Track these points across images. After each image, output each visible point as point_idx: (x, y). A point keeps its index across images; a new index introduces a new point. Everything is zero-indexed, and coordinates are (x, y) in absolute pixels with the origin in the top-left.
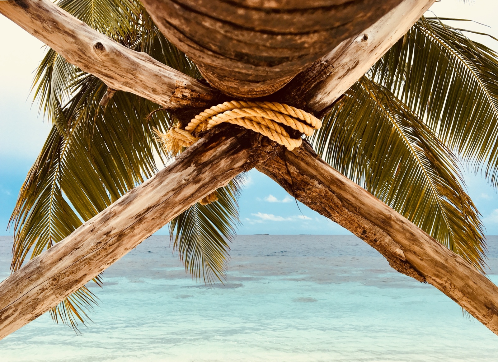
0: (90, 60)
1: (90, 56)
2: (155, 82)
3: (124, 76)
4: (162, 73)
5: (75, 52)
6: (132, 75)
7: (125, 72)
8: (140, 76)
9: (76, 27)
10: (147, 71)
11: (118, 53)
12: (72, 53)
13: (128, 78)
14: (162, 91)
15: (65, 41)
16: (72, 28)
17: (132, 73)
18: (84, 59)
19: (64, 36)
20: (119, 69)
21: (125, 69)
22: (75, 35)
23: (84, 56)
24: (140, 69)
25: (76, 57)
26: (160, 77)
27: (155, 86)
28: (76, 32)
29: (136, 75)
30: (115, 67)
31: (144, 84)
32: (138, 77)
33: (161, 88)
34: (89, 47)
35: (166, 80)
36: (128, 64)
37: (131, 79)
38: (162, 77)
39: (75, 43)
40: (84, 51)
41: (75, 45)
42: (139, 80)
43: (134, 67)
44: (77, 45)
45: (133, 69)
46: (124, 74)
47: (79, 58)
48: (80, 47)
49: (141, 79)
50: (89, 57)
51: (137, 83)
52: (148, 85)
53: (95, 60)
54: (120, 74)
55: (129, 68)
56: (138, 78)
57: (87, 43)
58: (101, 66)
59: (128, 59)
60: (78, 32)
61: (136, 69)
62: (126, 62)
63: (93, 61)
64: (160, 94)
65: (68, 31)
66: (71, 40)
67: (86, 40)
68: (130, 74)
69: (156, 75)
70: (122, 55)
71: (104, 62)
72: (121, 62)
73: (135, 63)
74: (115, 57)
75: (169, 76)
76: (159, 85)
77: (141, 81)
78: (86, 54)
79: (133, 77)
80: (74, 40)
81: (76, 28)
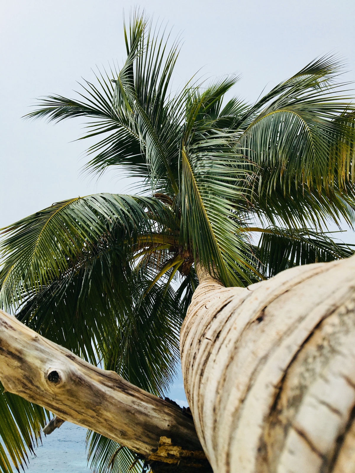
0: (38, 390)
1: (39, 385)
2: (126, 422)
3: (83, 413)
4: (136, 407)
5: (18, 380)
6: (93, 412)
7: (85, 408)
8: (105, 413)
9: (25, 345)
10: (115, 405)
11: (77, 380)
12: (15, 381)
13: (89, 415)
14: (135, 435)
15: (8, 365)
16: (19, 347)
17: (94, 408)
18: (29, 390)
19: (7, 359)
20: (77, 403)
21: (85, 403)
22: (23, 356)
23: (30, 385)
24: (106, 403)
25: (19, 386)
26: (134, 414)
27: (125, 428)
28: (25, 352)
29: (100, 412)
30: (72, 401)
31: (110, 425)
32: (102, 414)
33: (134, 430)
34: (40, 374)
35: (141, 418)
36: (90, 395)
37: (93, 417)
38: (136, 414)
39: (20, 367)
40: (31, 379)
41: (20, 370)
42: (103, 418)
43: (98, 400)
44: (23, 371)
45: (97, 403)
46: (83, 411)
47: (23, 387)
48: (26, 373)
49: (106, 418)
50: (37, 387)
51: (99, 422)
52: (115, 426)
53: (45, 391)
54: (78, 409)
55: (91, 401)
56: (103, 417)
57: (37, 367)
58: (51, 399)
59: (90, 387)
60: (27, 352)
61: (101, 403)
62: (87, 393)
63: (41, 393)
64: (132, 438)
65: (14, 351)
66: (16, 363)
67: (37, 363)
68: (91, 411)
69: (128, 411)
70: (83, 382)
71: (58, 395)
72: (81, 394)
73: (100, 393)
74: (74, 387)
75: (146, 412)
76: (131, 426)
77: (106, 420)
78: (33, 382)
79: (95, 414)
80: (19, 364)
81: (24, 347)
